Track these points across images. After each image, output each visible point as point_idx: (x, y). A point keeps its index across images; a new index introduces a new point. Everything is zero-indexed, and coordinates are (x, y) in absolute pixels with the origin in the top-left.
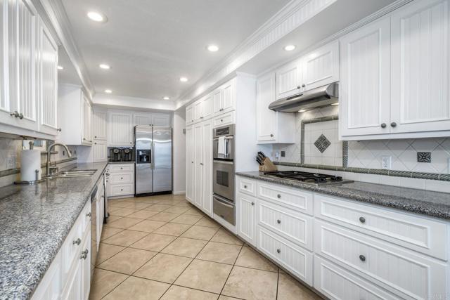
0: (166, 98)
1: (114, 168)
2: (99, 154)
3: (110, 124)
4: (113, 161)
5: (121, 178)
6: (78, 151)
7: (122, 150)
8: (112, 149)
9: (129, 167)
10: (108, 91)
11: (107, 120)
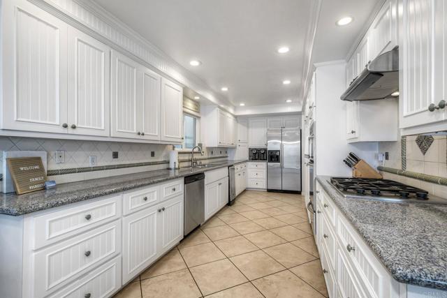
0: (289, 101)
1: (252, 165)
2: (242, 153)
3: (250, 130)
4: (252, 159)
5: (256, 175)
6: (228, 151)
7: (258, 151)
8: (251, 150)
9: (262, 165)
10: (242, 105)
11: (248, 127)
